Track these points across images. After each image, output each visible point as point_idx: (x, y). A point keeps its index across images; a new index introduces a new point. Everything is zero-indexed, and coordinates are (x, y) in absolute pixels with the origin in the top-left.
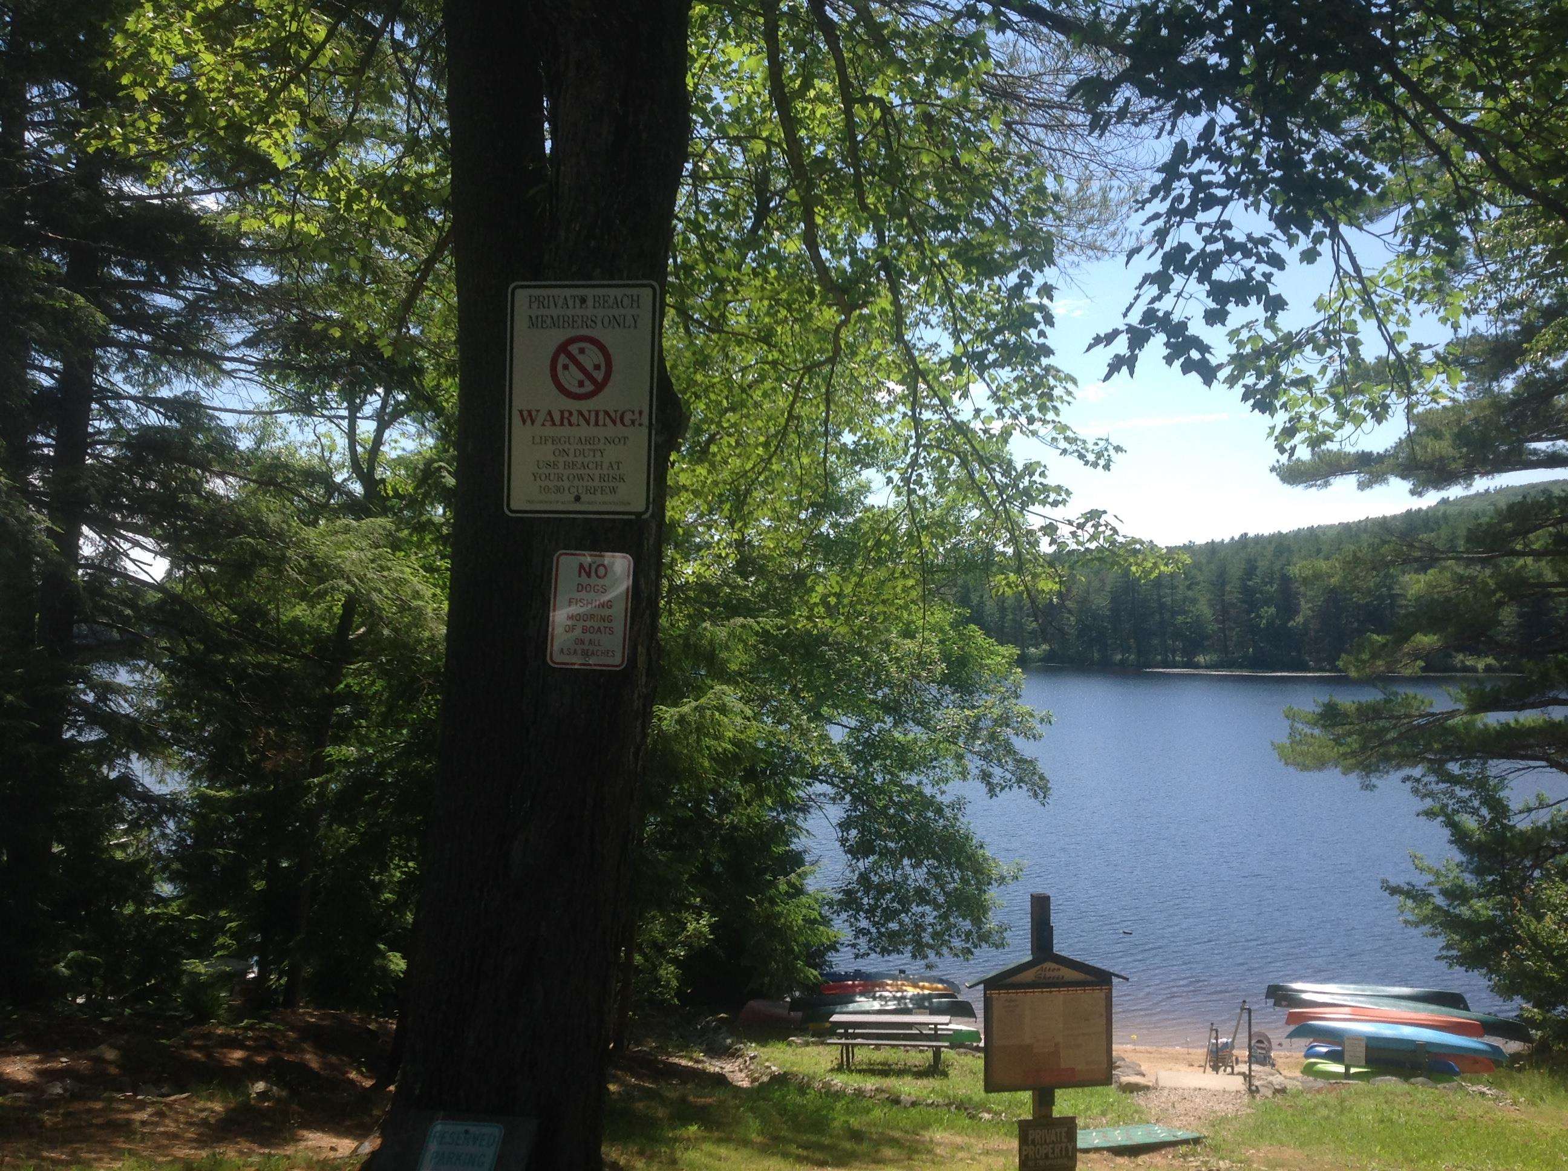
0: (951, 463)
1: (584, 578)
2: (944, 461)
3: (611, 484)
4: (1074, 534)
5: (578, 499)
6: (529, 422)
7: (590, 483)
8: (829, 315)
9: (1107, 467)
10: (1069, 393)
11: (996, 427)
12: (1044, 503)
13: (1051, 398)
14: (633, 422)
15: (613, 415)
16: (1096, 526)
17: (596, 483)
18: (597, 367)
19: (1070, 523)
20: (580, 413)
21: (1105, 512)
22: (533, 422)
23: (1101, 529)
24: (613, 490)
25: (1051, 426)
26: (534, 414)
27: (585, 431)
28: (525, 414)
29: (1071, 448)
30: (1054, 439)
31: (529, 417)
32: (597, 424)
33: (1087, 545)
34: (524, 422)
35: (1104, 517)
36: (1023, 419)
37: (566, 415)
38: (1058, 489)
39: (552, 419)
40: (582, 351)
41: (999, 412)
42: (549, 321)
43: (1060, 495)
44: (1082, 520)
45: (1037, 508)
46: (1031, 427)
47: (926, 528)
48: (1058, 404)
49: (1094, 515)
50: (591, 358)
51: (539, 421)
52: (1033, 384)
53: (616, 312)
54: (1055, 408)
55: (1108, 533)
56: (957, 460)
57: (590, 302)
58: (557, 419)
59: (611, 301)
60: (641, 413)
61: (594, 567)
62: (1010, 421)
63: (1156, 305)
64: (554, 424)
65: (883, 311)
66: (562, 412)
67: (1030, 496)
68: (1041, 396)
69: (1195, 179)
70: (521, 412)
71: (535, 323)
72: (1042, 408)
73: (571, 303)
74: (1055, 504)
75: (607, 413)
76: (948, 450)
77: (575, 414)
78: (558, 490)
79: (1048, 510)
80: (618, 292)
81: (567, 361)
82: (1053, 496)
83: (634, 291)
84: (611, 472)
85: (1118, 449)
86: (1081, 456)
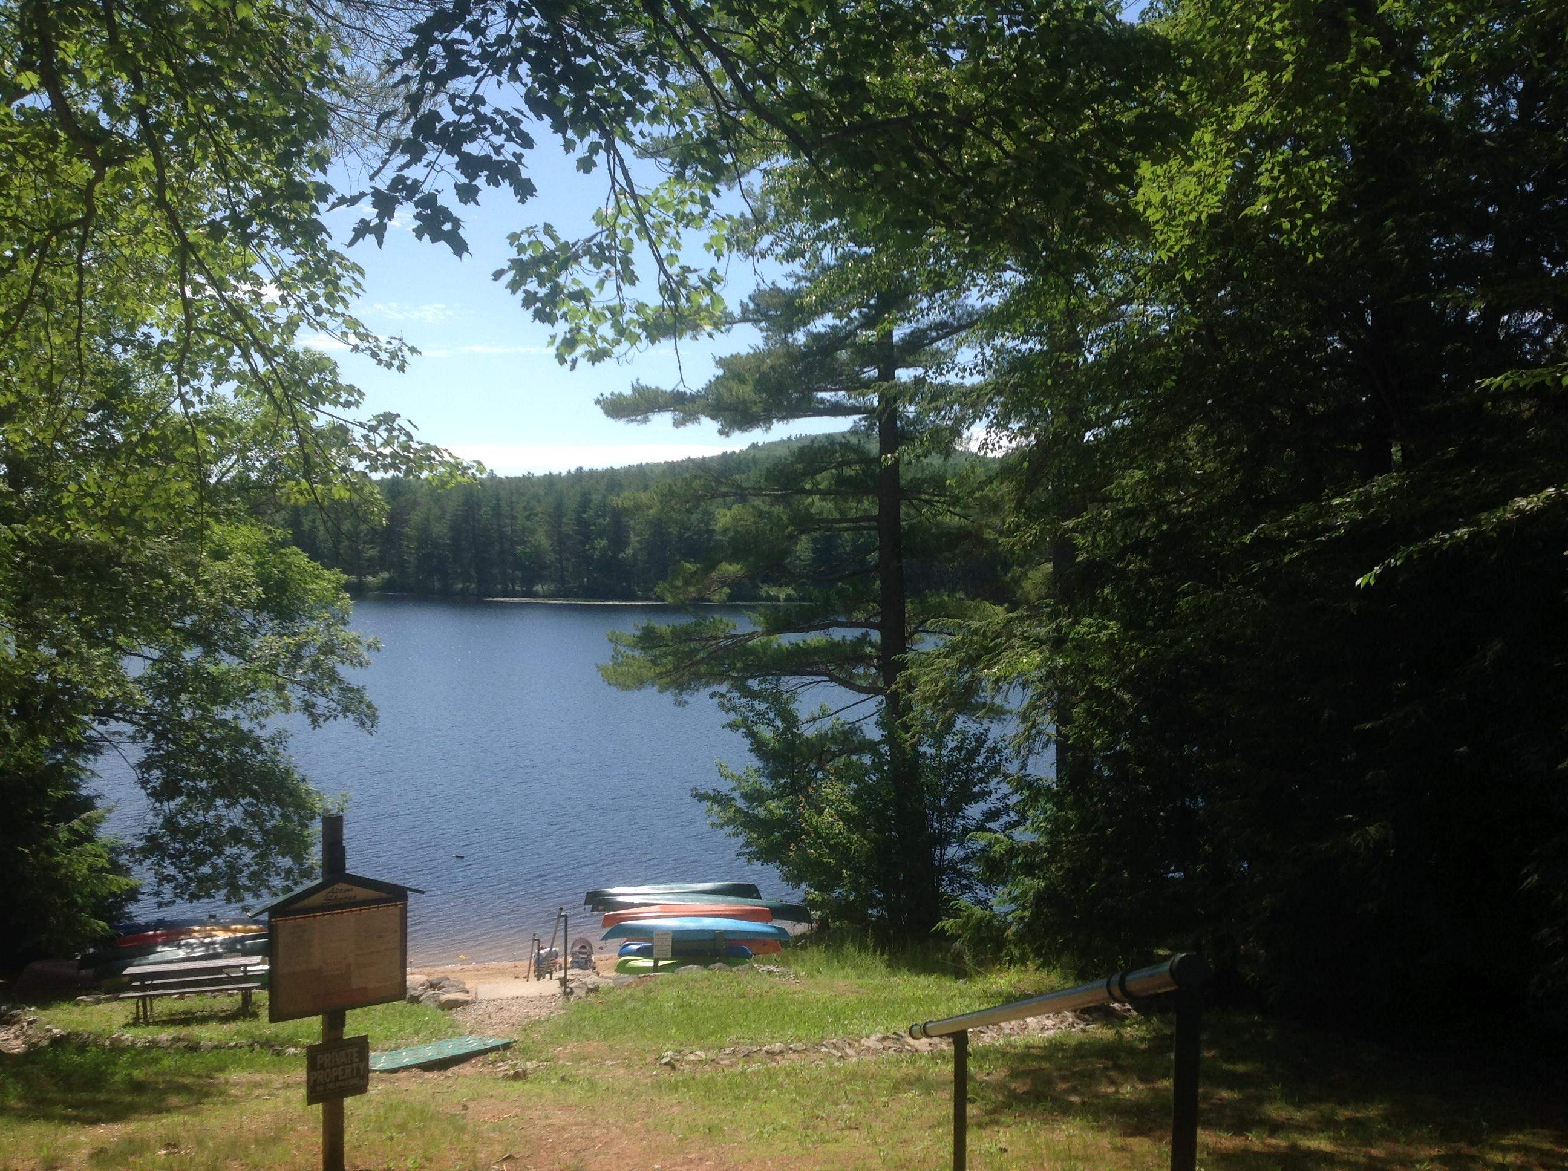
0: (230, 353)
2: (222, 350)
4: (366, 438)
8: (82, 171)
9: (401, 369)
10: (358, 285)
11: (281, 316)
12: (335, 403)
13: (337, 288)
16: (390, 430)
19: (361, 425)
21: (398, 416)
23: (395, 433)
25: (340, 319)
29: (363, 345)
30: (344, 334)
33: (381, 450)
35: (398, 421)
36: (309, 309)
38: (351, 390)
41: (283, 298)
43: (354, 396)
44: (375, 423)
45: (328, 408)
46: (318, 319)
47: (199, 422)
48: (347, 296)
49: (387, 419)
52: (316, 270)
54: (343, 299)
55: (403, 438)
56: (238, 352)
62: (296, 311)
63: (406, 173)
65: (145, 172)
67: (319, 395)
68: (326, 284)
69: (448, 45)
72: (329, 298)
74: (347, 405)
76: (227, 337)
79: (339, 411)
82: (344, 397)
85: (413, 350)
86: (374, 355)
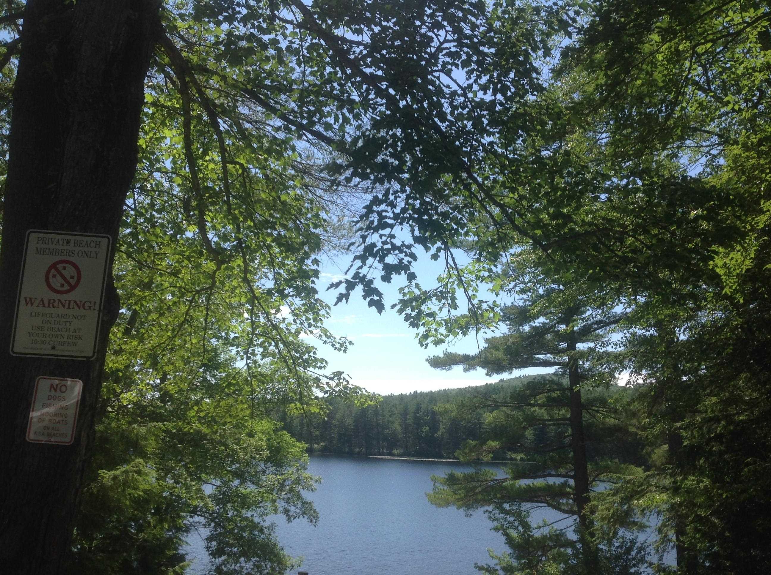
1: (53, 393)
3: (74, 341)
5: (53, 348)
6: (29, 304)
7: (62, 340)
9: (345, 351)
10: (327, 314)
12: (315, 367)
14: (90, 307)
15: (79, 303)
16: (339, 379)
17: (65, 339)
18: (72, 277)
19: (326, 377)
20: (60, 301)
21: (343, 372)
22: (32, 304)
23: (341, 381)
24: (75, 344)
25: (319, 329)
26: (33, 300)
27: (61, 311)
28: (28, 300)
29: (328, 340)
30: (321, 336)
31: (30, 301)
32: (69, 308)
34: (27, 304)
35: (343, 375)
37: (52, 301)
38: (322, 360)
39: (43, 304)
40: (64, 268)
42: (47, 251)
43: (323, 363)
44: (332, 376)
45: (311, 369)
46: (310, 329)
49: (338, 374)
50: (69, 272)
51: (36, 304)
53: (86, 249)
54: (321, 320)
55: (345, 383)
56: (273, 343)
57: (72, 242)
58: (46, 304)
59: (84, 244)
60: (95, 303)
61: (59, 386)
63: (360, 271)
64: (44, 306)
66: (50, 300)
67: (308, 363)
68: (314, 313)
69: (379, 213)
70: (26, 298)
71: (38, 251)
72: (315, 320)
73: (61, 243)
74: (320, 368)
75: (75, 302)
77: (57, 302)
78: (43, 342)
80: (89, 239)
81: (56, 273)
82: (319, 364)
83: (99, 239)
84: (74, 334)
85: (351, 343)
86: (333, 345)
